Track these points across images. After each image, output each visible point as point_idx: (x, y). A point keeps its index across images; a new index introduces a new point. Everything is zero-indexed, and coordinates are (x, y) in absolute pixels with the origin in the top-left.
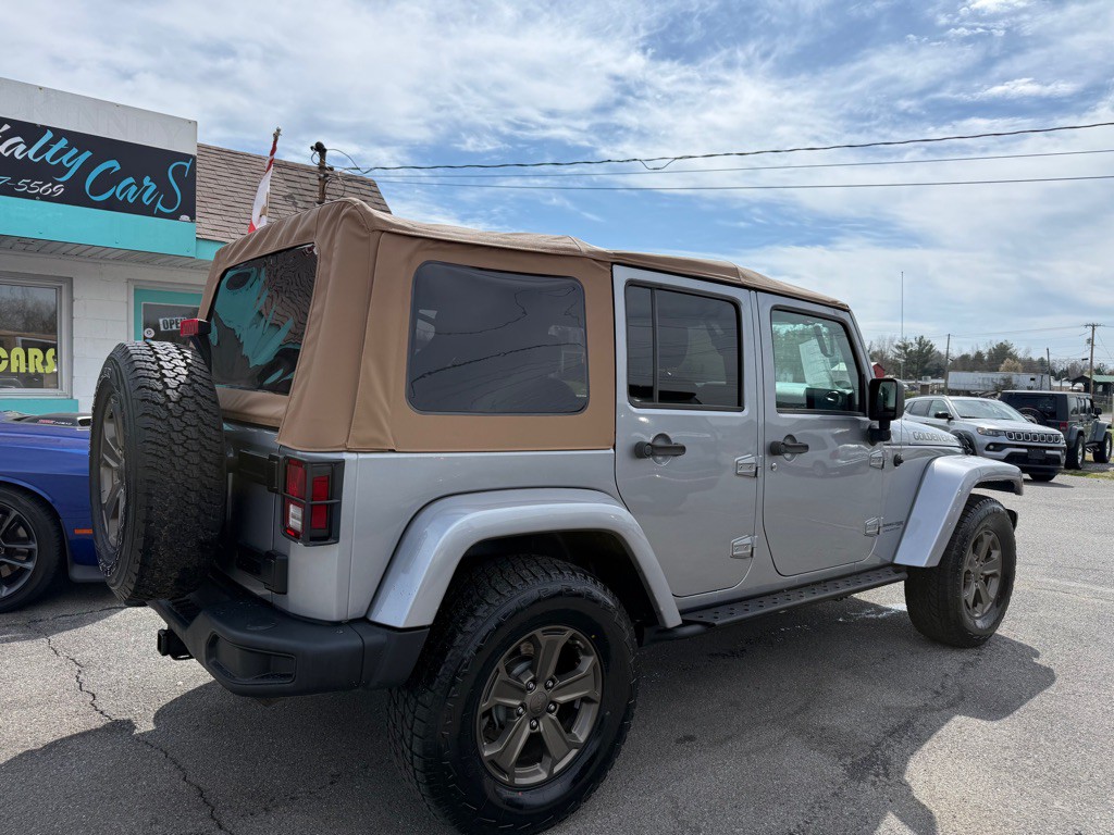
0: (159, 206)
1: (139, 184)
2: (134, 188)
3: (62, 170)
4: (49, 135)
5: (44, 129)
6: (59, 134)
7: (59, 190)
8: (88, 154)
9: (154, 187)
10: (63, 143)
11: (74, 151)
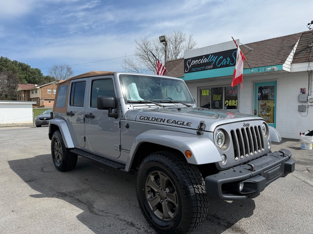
0: (231, 64)
1: (226, 60)
2: (225, 61)
3: (212, 62)
4: (210, 55)
5: (210, 54)
6: (212, 54)
7: (212, 66)
8: (217, 57)
9: (229, 59)
10: (213, 56)
11: (215, 57)
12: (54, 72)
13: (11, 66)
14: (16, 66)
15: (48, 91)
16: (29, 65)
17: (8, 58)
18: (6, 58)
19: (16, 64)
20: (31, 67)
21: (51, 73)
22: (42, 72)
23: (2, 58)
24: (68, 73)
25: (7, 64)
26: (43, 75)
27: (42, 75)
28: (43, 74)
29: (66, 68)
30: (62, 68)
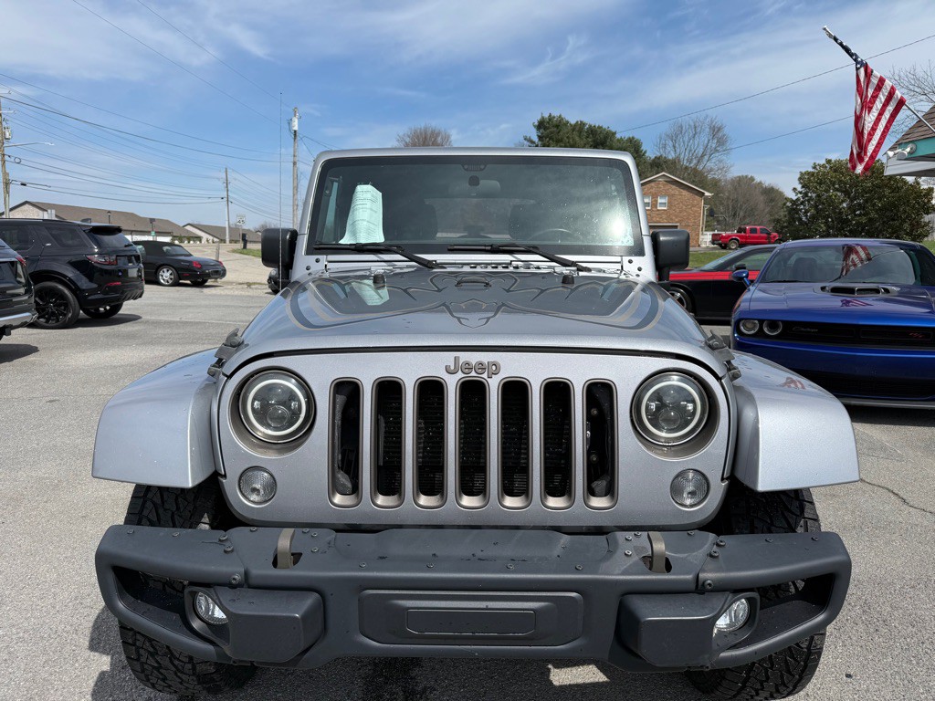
12: (671, 143)
13: (568, 137)
14: (580, 136)
15: (660, 201)
16: (614, 131)
17: (563, 116)
18: (560, 116)
19: (580, 131)
20: (618, 136)
21: (665, 146)
22: (644, 148)
23: (550, 120)
24: (713, 144)
25: (561, 133)
26: (647, 155)
27: (644, 155)
28: (645, 152)
29: (708, 130)
30: (696, 130)
